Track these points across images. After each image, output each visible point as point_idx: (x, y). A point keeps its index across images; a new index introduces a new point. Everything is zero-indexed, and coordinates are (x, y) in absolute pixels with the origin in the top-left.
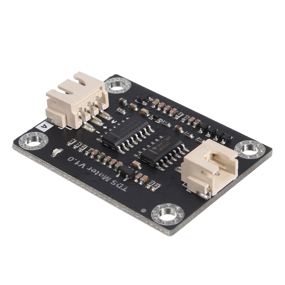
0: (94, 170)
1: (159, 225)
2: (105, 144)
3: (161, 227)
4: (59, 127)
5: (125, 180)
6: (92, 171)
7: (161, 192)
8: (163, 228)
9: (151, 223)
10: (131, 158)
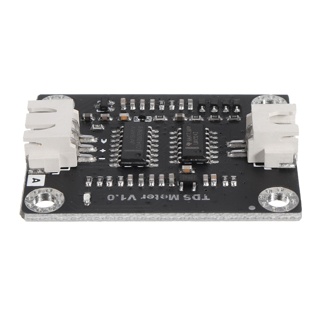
0: (151, 196)
1: (284, 214)
2: (125, 166)
3: (287, 214)
4: (53, 174)
5: (194, 190)
6: (148, 197)
7: (245, 183)
8: (291, 214)
9: (272, 216)
10: (171, 167)
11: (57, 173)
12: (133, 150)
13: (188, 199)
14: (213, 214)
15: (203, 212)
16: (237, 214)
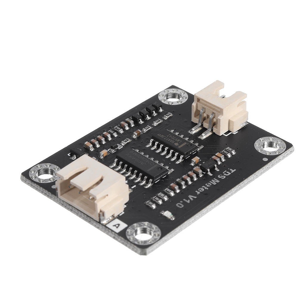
11: (121, 213)
12: (152, 168)
13: (223, 177)
14: (251, 176)
15: (244, 179)
16: (263, 168)
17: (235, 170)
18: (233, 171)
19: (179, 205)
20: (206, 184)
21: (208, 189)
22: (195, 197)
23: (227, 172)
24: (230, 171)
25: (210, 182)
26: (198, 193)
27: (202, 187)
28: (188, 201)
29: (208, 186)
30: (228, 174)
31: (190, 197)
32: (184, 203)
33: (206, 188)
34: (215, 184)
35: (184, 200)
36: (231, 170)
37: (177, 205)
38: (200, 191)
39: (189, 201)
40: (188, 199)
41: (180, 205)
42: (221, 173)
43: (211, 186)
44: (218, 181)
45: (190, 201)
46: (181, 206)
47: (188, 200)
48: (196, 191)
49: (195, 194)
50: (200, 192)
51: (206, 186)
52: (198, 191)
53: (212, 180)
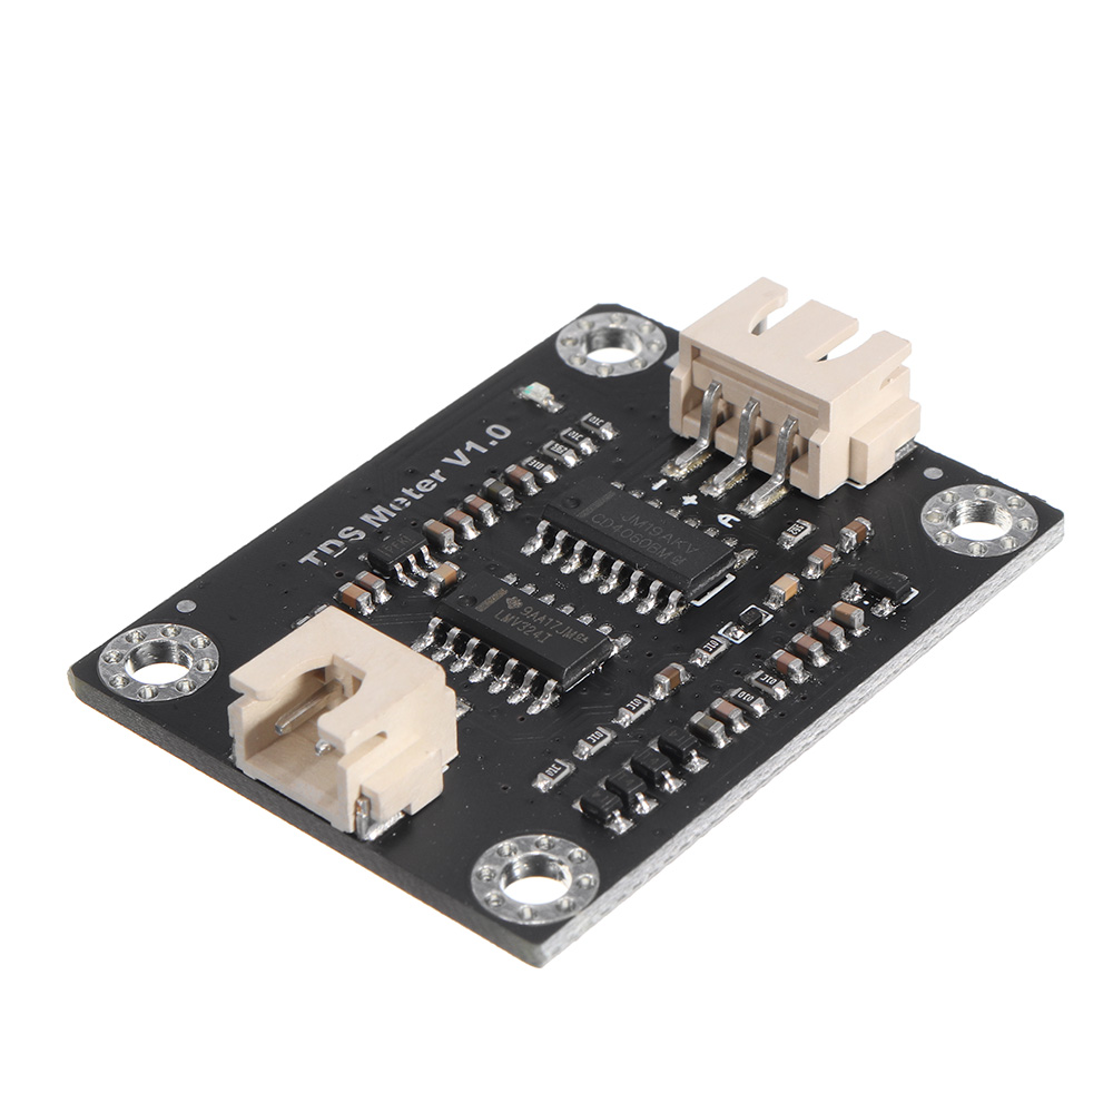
17: (302, 561)
18: (310, 557)
19: (502, 433)
20: (408, 504)
21: (404, 490)
22: (446, 460)
23: (329, 551)
24: (320, 555)
25: (393, 515)
26: (436, 474)
27: (421, 496)
28: (470, 445)
29: (403, 500)
30: (330, 546)
31: (465, 462)
32: (485, 440)
33: (409, 492)
34: (378, 509)
35: (484, 451)
36: (316, 561)
37: (508, 433)
38: (429, 482)
39: (468, 449)
40: (471, 455)
41: (499, 433)
42: (353, 547)
43: (391, 500)
44: (366, 518)
45: (465, 446)
46: (494, 430)
47: (473, 449)
48: (443, 479)
49: (447, 470)
50: (432, 479)
51: (409, 498)
52: (436, 481)
53: (386, 520)
